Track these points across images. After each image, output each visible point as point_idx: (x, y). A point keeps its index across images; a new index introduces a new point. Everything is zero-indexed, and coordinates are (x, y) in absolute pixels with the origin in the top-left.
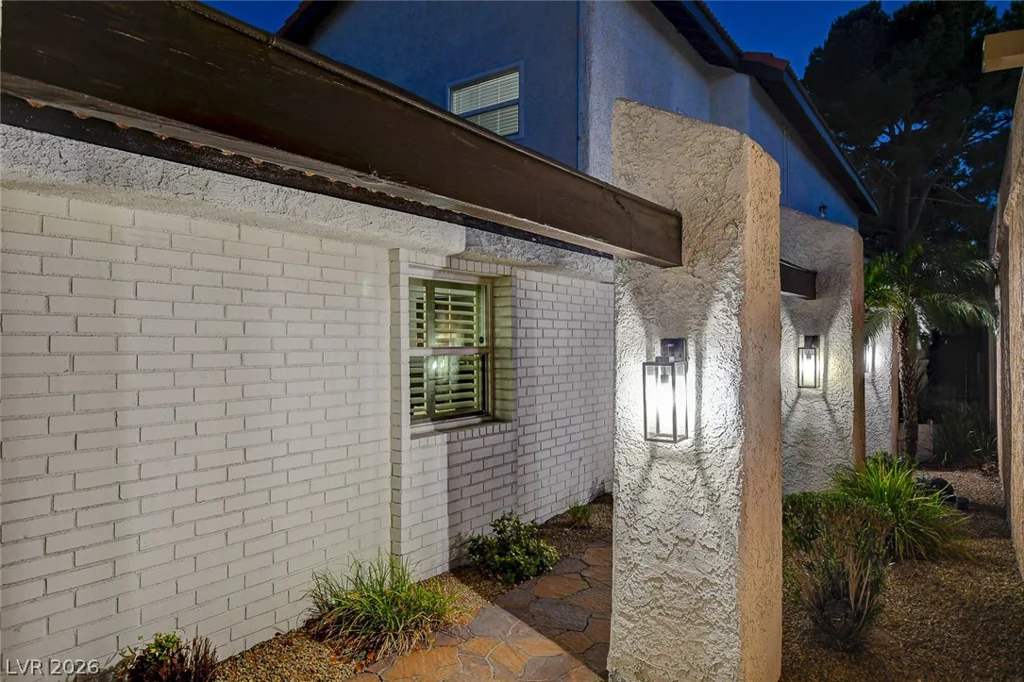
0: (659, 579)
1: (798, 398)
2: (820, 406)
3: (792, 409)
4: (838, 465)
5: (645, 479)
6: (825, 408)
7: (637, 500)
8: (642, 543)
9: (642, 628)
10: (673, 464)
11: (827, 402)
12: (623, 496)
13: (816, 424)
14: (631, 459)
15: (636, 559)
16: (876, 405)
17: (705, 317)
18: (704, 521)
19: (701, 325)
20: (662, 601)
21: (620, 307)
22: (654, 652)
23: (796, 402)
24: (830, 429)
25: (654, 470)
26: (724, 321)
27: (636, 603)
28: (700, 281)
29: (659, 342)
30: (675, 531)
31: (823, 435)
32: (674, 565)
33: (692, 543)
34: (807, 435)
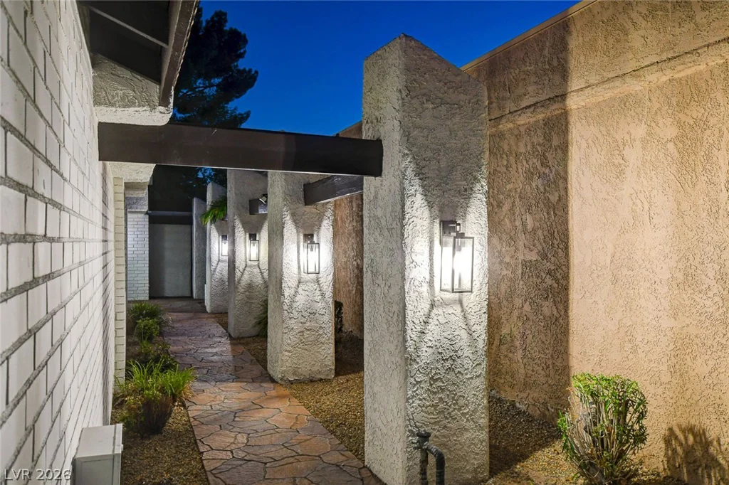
0: (302, 332)
1: (246, 267)
2: (256, 271)
3: (243, 274)
5: (296, 292)
6: (259, 271)
7: (293, 301)
8: (295, 319)
9: (295, 354)
10: (308, 284)
11: (259, 268)
12: (286, 301)
13: (255, 280)
14: (290, 285)
15: (292, 326)
17: (320, 226)
18: (320, 304)
19: (319, 228)
20: (303, 340)
21: (285, 221)
22: (301, 361)
23: (244, 270)
24: (261, 282)
25: (300, 287)
26: (327, 228)
27: (293, 344)
28: (319, 212)
29: (303, 235)
30: (309, 310)
31: (258, 286)
32: (308, 324)
33: (315, 314)
34: (250, 286)
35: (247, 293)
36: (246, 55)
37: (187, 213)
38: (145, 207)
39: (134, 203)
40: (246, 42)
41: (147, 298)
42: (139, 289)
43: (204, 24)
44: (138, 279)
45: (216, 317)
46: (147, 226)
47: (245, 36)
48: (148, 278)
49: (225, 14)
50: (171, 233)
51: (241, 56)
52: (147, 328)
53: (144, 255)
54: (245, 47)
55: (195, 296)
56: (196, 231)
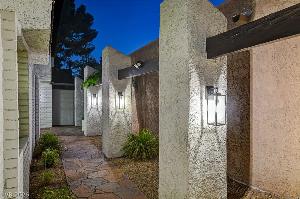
0: (204, 180)
2: (122, 115)
3: (114, 117)
4: (128, 134)
5: (199, 143)
6: (124, 116)
7: (196, 152)
8: (198, 169)
10: (209, 134)
11: (124, 114)
12: (191, 152)
13: (121, 121)
14: (195, 136)
15: (196, 176)
16: (98, 116)
17: (218, 79)
18: (217, 153)
20: (205, 188)
21: (191, 72)
23: (115, 115)
24: (125, 122)
25: (203, 138)
26: (223, 81)
28: (218, 65)
29: (205, 87)
30: (209, 160)
31: (123, 125)
32: (209, 172)
33: (214, 162)
34: (119, 125)
35: (117, 130)
36: (93, 25)
37: (72, 84)
38: (49, 79)
39: (43, 76)
40: (93, 19)
41: (52, 127)
42: (47, 122)
43: (76, 10)
44: (46, 117)
45: (91, 139)
46: (51, 90)
47: (93, 17)
48: (52, 116)
49: (85, 6)
50: (63, 94)
51: (91, 24)
52: (50, 157)
53: (50, 105)
54: (93, 21)
55: (76, 125)
56: (77, 93)
